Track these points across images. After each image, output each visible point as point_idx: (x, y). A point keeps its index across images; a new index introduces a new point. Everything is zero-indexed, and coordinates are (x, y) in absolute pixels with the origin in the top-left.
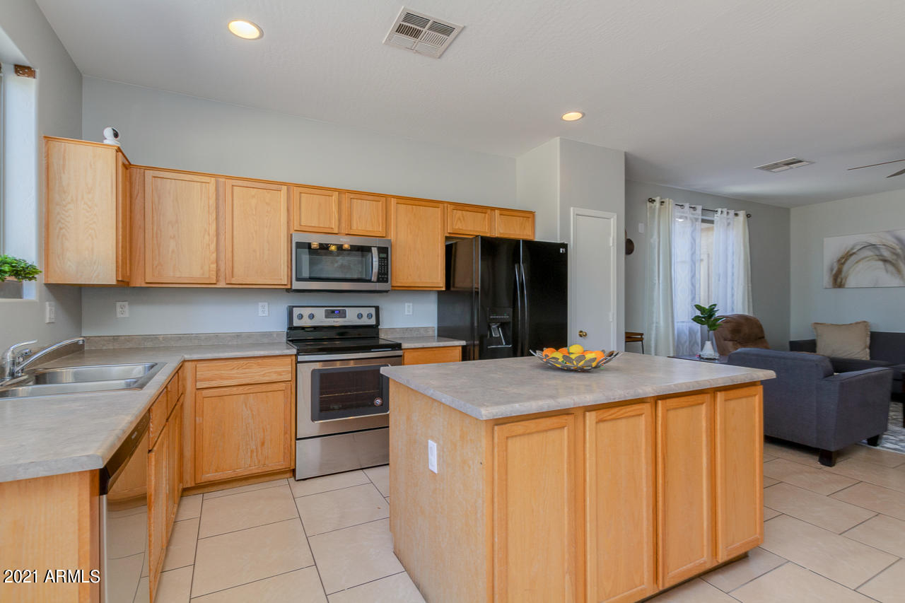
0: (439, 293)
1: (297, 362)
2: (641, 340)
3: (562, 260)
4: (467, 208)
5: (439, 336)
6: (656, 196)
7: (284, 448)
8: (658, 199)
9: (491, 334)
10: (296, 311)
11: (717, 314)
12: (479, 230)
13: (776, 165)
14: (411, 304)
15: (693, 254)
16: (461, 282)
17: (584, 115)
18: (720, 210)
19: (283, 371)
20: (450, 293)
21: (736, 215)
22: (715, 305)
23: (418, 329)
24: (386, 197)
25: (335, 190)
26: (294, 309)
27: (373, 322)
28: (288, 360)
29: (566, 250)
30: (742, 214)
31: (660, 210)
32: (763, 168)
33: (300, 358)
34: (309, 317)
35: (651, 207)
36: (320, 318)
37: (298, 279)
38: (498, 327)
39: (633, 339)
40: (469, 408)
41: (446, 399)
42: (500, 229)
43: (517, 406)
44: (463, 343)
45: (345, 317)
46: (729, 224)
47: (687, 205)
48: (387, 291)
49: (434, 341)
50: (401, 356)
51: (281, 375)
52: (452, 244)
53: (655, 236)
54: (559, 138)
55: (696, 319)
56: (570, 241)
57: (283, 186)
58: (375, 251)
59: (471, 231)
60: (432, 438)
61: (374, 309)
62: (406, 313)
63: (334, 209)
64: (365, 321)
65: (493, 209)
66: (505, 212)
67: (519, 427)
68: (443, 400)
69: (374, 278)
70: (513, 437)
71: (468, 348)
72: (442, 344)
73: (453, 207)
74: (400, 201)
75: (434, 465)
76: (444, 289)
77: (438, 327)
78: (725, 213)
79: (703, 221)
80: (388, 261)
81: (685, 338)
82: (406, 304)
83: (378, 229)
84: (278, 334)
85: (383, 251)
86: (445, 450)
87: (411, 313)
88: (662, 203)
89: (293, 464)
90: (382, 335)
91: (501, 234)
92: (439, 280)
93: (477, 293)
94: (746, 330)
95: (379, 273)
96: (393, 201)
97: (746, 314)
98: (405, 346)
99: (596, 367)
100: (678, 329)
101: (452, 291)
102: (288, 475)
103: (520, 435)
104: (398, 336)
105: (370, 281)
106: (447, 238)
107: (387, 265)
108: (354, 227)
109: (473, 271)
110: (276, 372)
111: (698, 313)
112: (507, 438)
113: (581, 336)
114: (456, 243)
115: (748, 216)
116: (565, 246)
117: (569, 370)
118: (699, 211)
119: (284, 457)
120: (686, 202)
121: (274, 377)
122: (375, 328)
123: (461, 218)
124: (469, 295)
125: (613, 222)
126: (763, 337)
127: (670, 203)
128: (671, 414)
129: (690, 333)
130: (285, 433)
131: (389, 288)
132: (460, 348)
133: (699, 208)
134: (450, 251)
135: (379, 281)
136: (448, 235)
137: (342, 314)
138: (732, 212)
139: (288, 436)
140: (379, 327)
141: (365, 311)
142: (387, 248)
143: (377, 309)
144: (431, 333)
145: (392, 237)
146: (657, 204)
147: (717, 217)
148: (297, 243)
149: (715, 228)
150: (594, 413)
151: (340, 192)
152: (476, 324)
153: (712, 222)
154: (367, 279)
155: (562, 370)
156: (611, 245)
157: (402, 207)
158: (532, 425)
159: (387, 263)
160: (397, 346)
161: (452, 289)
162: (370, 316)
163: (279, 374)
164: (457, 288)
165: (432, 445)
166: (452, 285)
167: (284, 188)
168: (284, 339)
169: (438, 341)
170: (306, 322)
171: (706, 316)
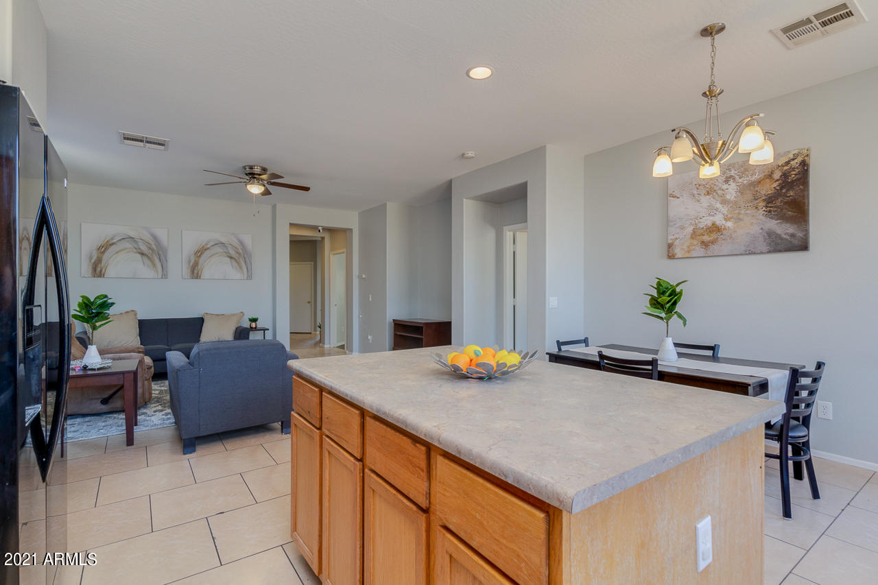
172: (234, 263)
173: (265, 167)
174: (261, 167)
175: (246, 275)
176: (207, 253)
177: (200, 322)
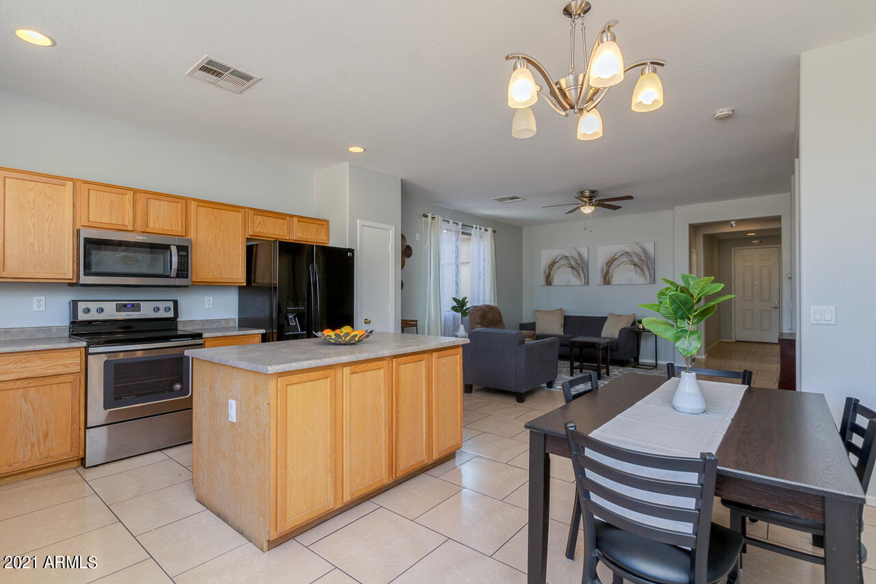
0: (240, 288)
1: (87, 354)
2: (416, 325)
3: (350, 262)
4: (267, 214)
5: (239, 326)
6: (429, 213)
7: (72, 439)
8: (430, 215)
9: (288, 323)
10: (81, 306)
11: (468, 305)
12: (278, 233)
13: (504, 199)
14: (211, 298)
15: (457, 258)
16: (261, 277)
17: (365, 150)
18: (474, 226)
19: (71, 364)
20: (250, 287)
21: (486, 230)
22: (466, 298)
23: (218, 321)
24: (186, 200)
25: (130, 189)
26: (79, 303)
27: (171, 314)
28: (78, 353)
29: (353, 255)
30: (490, 230)
31: (431, 222)
32: (499, 200)
33: (91, 350)
34: (97, 311)
35: (425, 221)
36: (110, 312)
37: (85, 274)
38: (295, 317)
39: (408, 325)
40: (260, 368)
41: (243, 365)
42: (297, 235)
43: (294, 364)
44: (263, 331)
45: (140, 311)
46: (481, 237)
47: (451, 221)
48: (187, 286)
49: (235, 331)
50: (202, 344)
51: (67, 367)
52: (253, 245)
53: (428, 244)
54: (348, 163)
55: (454, 308)
56: (356, 248)
57: (68, 182)
58: (174, 249)
59: (270, 234)
60: (232, 397)
61: (172, 303)
62: (206, 306)
63: (129, 207)
64: (162, 314)
65: (292, 216)
66: (303, 220)
67: (295, 378)
68: (241, 367)
69: (173, 273)
70: (291, 385)
71: (267, 335)
72: (242, 333)
73: (253, 212)
74: (200, 204)
75: (233, 417)
76: (245, 284)
77: (239, 319)
78: (478, 228)
79: (463, 233)
80: (188, 258)
81: (450, 323)
82: (206, 298)
83: (177, 229)
84: (59, 329)
85: (184, 250)
86: (243, 403)
87: (211, 306)
88: (433, 218)
89: (82, 453)
90: (180, 327)
91: (298, 237)
92: (240, 276)
93: (276, 288)
94: (490, 316)
95: (178, 270)
96: (193, 204)
97: (493, 304)
98: (205, 335)
99: (358, 341)
100: (445, 317)
101: (253, 287)
102: (76, 464)
103: (296, 383)
104: (198, 328)
105: (168, 277)
106: (248, 239)
107: (188, 263)
108: (151, 225)
109: (272, 270)
110: (62, 365)
111: (455, 304)
112: (287, 385)
113: (366, 323)
114: (257, 245)
115: (494, 232)
116: (352, 251)
117: (340, 344)
118: (460, 226)
119: (71, 446)
120: (451, 219)
121: (60, 370)
122: (173, 320)
123: (262, 222)
124: (269, 289)
125: (392, 233)
126: (502, 321)
127: (439, 219)
128: (402, 367)
129: (454, 319)
130: (73, 423)
131: (190, 284)
132: (260, 335)
133: (460, 224)
134: (251, 251)
135: (178, 276)
136: (249, 237)
137: (137, 308)
138: (483, 228)
139: (76, 426)
140: (178, 320)
141: (162, 305)
142: (188, 247)
143: (176, 303)
144: (231, 324)
145: (192, 236)
146: (429, 219)
147: (473, 231)
148: (85, 238)
149: (472, 239)
150: (348, 368)
151: (135, 191)
152: (274, 315)
153: (470, 234)
154: (166, 274)
155: (335, 344)
156: (390, 250)
157: (202, 210)
158: (304, 376)
159: (188, 260)
160: (199, 336)
161: (253, 284)
162: (169, 309)
163: (66, 366)
164: (258, 283)
165: (233, 403)
166: (252, 280)
167: (70, 184)
168: (67, 334)
169: (239, 330)
170: (94, 316)
171: (460, 306)
172: (638, 270)
173: (594, 189)
174: (590, 190)
175: (649, 280)
176: (616, 263)
177: (604, 319)
